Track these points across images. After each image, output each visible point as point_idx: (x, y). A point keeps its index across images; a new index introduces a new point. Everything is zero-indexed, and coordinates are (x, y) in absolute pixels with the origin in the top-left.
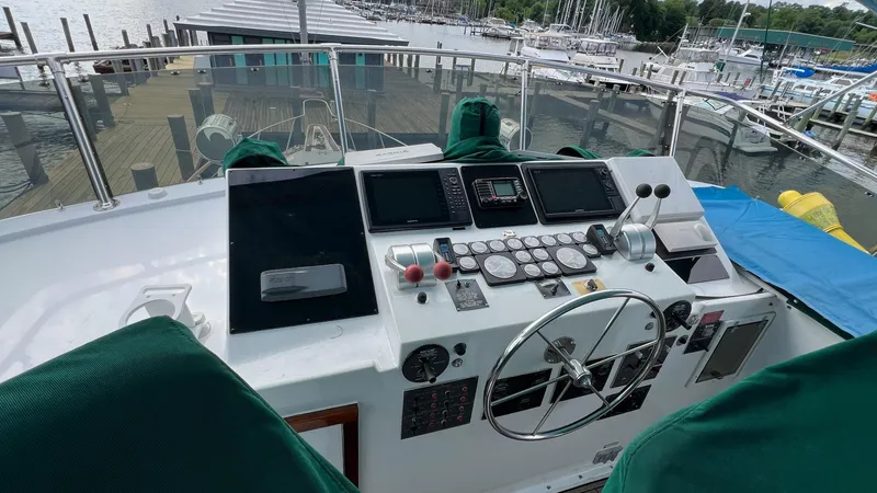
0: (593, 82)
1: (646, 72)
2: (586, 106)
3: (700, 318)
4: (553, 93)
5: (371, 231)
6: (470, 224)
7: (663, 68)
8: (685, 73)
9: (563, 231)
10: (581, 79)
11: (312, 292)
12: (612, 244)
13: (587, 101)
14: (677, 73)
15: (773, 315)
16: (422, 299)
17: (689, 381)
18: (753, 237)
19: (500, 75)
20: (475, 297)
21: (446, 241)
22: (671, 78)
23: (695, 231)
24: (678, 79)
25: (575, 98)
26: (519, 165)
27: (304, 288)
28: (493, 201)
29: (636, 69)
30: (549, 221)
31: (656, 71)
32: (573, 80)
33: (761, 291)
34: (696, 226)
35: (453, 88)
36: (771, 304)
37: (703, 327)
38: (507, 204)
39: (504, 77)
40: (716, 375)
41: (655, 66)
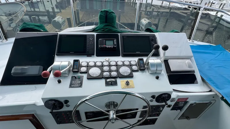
0: (190, 8)
1: (210, 4)
2: (185, 15)
3: (176, 100)
4: (176, 11)
5: (57, 55)
6: (94, 55)
7: (217, 2)
8: (225, 4)
9: (127, 60)
10: (187, 7)
11: (28, 75)
12: (144, 67)
13: (186, 13)
14: (222, 4)
15: (214, 101)
16: (59, 82)
17: (175, 118)
18: (216, 67)
19: (160, 6)
20: (79, 83)
21: (77, 61)
22: (219, 6)
23: (186, 64)
24: (222, 6)
25: (183, 13)
26: (119, 34)
27: (25, 73)
28: (103, 47)
29: (206, 3)
30: (124, 56)
31: (214, 4)
32: (184, 7)
33: (211, 91)
34: (187, 62)
35: (144, 10)
36: (214, 97)
37: (179, 103)
38: (109, 48)
39: (161, 6)
40: (188, 118)
41: (214, 2)
